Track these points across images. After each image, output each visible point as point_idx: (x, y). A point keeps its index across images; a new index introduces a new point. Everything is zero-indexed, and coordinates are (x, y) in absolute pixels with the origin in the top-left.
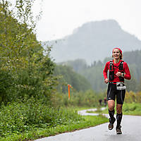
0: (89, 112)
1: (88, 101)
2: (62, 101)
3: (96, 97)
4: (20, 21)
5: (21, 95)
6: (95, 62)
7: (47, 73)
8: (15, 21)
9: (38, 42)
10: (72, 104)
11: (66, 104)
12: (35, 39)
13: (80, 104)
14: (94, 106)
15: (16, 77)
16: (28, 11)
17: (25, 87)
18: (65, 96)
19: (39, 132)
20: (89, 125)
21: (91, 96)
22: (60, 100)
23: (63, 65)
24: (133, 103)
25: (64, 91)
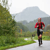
0: (28, 39)
1: (28, 35)
2: (19, 35)
3: (31, 34)
4: (4, 7)
5: (4, 33)
6: (30, 21)
7: (13, 25)
8: (2, 7)
9: (10, 14)
10: (22, 36)
11: (20, 36)
12: (9, 13)
13: (25, 36)
14: (30, 37)
15: (2, 27)
16: (7, 3)
17: (6, 30)
18: (20, 33)
19: (10, 46)
20: (28, 44)
21: (29, 33)
22: (18, 35)
23: (19, 22)
24: (44, 36)
25: (19, 32)
